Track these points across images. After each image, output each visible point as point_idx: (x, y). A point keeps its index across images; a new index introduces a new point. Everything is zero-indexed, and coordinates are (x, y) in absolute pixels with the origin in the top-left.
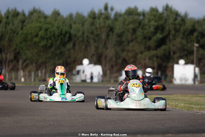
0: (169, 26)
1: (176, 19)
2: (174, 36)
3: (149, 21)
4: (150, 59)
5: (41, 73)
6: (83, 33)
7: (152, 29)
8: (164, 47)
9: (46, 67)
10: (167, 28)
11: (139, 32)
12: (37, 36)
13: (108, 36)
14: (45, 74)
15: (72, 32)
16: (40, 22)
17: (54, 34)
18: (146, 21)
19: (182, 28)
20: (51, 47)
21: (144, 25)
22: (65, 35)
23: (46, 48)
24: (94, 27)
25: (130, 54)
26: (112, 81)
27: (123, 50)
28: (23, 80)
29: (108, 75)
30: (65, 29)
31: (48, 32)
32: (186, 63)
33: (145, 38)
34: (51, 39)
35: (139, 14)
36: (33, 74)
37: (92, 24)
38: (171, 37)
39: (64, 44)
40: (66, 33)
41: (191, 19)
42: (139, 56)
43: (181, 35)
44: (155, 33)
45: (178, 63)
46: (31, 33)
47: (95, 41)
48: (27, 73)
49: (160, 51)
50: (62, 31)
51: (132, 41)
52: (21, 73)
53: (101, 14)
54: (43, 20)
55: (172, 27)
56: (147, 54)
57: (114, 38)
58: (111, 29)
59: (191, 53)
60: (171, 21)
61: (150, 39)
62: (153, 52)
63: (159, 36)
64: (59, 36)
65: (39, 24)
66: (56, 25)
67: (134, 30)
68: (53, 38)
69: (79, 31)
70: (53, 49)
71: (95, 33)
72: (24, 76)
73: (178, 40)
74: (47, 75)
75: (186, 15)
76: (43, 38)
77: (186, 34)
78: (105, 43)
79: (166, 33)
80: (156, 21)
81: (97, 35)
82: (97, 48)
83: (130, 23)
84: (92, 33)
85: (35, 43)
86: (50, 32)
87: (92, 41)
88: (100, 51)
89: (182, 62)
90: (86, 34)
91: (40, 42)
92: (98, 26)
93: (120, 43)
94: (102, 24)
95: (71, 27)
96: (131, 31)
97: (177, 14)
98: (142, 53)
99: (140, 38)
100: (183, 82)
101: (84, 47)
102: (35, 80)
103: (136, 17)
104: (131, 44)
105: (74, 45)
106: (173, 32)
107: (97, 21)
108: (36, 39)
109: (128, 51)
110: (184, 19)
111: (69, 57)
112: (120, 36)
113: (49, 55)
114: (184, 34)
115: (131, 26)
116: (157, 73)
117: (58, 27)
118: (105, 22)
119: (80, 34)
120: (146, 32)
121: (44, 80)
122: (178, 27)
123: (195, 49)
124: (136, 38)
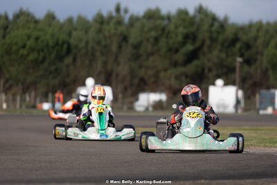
0: (203, 35)
1: (212, 25)
2: (210, 47)
3: (176, 27)
4: (177, 78)
5: (30, 96)
6: (87, 43)
7: (180, 38)
8: (196, 62)
9: (36, 89)
10: (200, 37)
11: (163, 43)
12: (24, 47)
13: (120, 47)
14: (35, 98)
15: (72, 41)
16: (29, 28)
17: (47, 46)
18: (172, 27)
19: (221, 37)
20: (43, 61)
21: (169, 32)
22: (62, 46)
23: (37, 63)
24: (101, 36)
25: (151, 72)
26: (125, 108)
27: (140, 67)
28: (5, 106)
29: (120, 100)
30: (63, 37)
31: (39, 41)
32: (226, 84)
33: (170, 50)
34: (43, 50)
35: (162, 18)
36: (18, 98)
37: (99, 31)
38: (205, 49)
39: (60, 58)
40: (64, 42)
41: (233, 25)
42: (162, 74)
43: (219, 47)
44: (184, 44)
45: (214, 84)
46: (16, 43)
47: (103, 54)
48: (10, 96)
49: (191, 68)
50: (58, 40)
51: (152, 54)
52: (3, 97)
53: (111, 18)
54: (32, 25)
55: (207, 35)
56: (173, 72)
57: (128, 51)
58: (125, 38)
59: (232, 70)
60: (206, 27)
61: (177, 51)
62: (181, 69)
63: (189, 47)
64: (53, 47)
65: (26, 31)
66: (50, 31)
68: (46, 50)
69: (80, 40)
70: (46, 65)
71: (103, 43)
72: (6, 101)
73: (215, 52)
74: (38, 100)
75: (226, 19)
76: (32, 50)
77: (226, 44)
78: (117, 57)
79: (198, 43)
80: (185, 27)
81: (106, 46)
82: (105, 63)
83: (150, 30)
84: (99, 43)
85: (22, 56)
86: (42, 42)
87: (98, 54)
88: (109, 67)
89: (220, 82)
90: (91, 44)
91: (28, 55)
92: (107, 34)
93: (137, 57)
94: (113, 31)
95: (70, 34)
96: (152, 40)
97: (214, 19)
98: (166, 70)
99: (164, 50)
100: (221, 110)
101: (87, 62)
102: (21, 106)
103: (159, 22)
104: (151, 58)
105: (75, 59)
106: (208, 42)
107: (106, 28)
108: (24, 52)
109: (147, 68)
110: (223, 25)
111: (68, 75)
112: (136, 47)
113: (41, 72)
114: (222, 44)
115: (153, 34)
117: (52, 36)
118: (116, 29)
119: (82, 44)
120: (171, 41)
121: (34, 107)
122: (215, 35)
123: (238, 65)
124: (159, 50)
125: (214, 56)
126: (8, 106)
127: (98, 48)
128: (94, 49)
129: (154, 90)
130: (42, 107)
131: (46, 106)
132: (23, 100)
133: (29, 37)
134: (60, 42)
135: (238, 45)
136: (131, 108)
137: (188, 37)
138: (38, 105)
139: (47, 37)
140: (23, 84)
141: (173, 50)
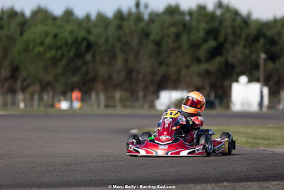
0: (226, 30)
1: (234, 20)
2: (234, 44)
3: (198, 22)
4: (200, 75)
5: (48, 95)
6: (107, 40)
7: (202, 34)
8: (218, 60)
9: (54, 90)
10: (223, 33)
11: (184, 39)
12: (42, 44)
13: (140, 44)
14: (54, 97)
15: (92, 38)
16: (47, 25)
17: (66, 44)
18: (194, 23)
19: (244, 33)
20: (61, 59)
21: (191, 28)
22: (81, 43)
23: (55, 61)
25: (173, 70)
26: (146, 106)
27: (161, 64)
28: (22, 105)
30: (82, 34)
31: (58, 38)
32: (250, 81)
33: (192, 46)
34: (60, 48)
36: (36, 97)
37: (120, 27)
38: (228, 46)
40: (84, 39)
41: (257, 21)
42: (184, 72)
43: (242, 43)
44: (205, 40)
45: (237, 81)
46: (34, 41)
47: (123, 51)
48: (28, 95)
49: (214, 65)
50: (76, 37)
51: (174, 50)
52: (20, 96)
54: (50, 22)
55: (230, 31)
56: (196, 68)
57: (150, 47)
58: (146, 34)
59: (256, 66)
60: (227, 23)
61: (198, 47)
62: (204, 67)
63: (212, 43)
64: (72, 45)
65: (44, 28)
66: (68, 28)
67: (178, 36)
68: (64, 47)
69: (100, 37)
70: (64, 62)
71: (124, 40)
72: (24, 100)
73: (239, 49)
74: (56, 99)
75: (249, 14)
76: (50, 47)
77: (250, 40)
78: (137, 54)
79: (221, 38)
80: (207, 23)
81: (127, 43)
82: (126, 60)
83: (173, 25)
84: (119, 39)
85: (39, 53)
86: (61, 39)
87: (118, 51)
89: (243, 79)
90: (111, 41)
92: (126, 29)
93: (158, 53)
94: (133, 28)
95: (89, 32)
96: (172, 36)
97: (236, 13)
98: (188, 67)
99: (186, 46)
100: (246, 108)
101: (107, 60)
102: (39, 106)
104: (173, 56)
105: (94, 57)
106: (231, 38)
107: (126, 24)
108: (41, 49)
110: (246, 21)
111: (87, 73)
112: (158, 44)
113: (59, 69)
114: (246, 40)
115: (173, 30)
116: (209, 96)
117: (71, 32)
118: (136, 25)
119: (102, 41)
120: (193, 37)
121: (52, 106)
122: (238, 31)
123: (262, 62)
124: (180, 47)
125: (236, 53)
126: (26, 105)
127: (118, 45)
128: (113, 46)
129: (175, 86)
130: (59, 107)
131: (64, 105)
132: (41, 99)
133: (47, 34)
134: (80, 39)
135: (262, 41)
136: (152, 106)
137: (212, 33)
138: (57, 104)
139: (66, 34)
140: (41, 83)
141: (195, 46)
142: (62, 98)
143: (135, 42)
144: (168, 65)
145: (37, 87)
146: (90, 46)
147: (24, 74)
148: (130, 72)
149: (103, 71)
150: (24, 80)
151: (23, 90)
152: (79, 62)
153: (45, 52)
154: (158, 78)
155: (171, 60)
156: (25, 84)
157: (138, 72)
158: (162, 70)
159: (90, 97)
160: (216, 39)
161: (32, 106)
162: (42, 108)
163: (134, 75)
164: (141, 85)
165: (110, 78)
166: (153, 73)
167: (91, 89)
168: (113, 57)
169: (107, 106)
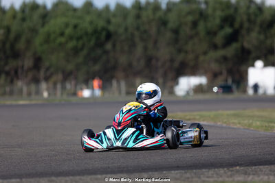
0: (241, 18)
1: (249, 8)
2: (249, 30)
3: (214, 10)
4: (217, 61)
5: (71, 84)
6: (126, 29)
7: (218, 21)
8: (235, 46)
9: (76, 78)
10: (238, 19)
11: (201, 27)
12: (62, 34)
13: (159, 32)
14: (76, 85)
15: (111, 28)
16: (67, 16)
17: (86, 34)
18: (210, 11)
19: (259, 20)
20: (82, 49)
21: (207, 16)
22: (101, 33)
23: (76, 51)
25: (191, 56)
27: (180, 51)
28: (45, 94)
30: (101, 24)
31: (78, 29)
32: (266, 65)
33: (209, 33)
36: (59, 86)
37: (138, 17)
38: (244, 32)
39: (100, 44)
40: (103, 29)
41: (271, 7)
42: (201, 58)
43: (257, 29)
44: (222, 27)
45: (253, 65)
46: (54, 32)
47: (142, 39)
48: (51, 84)
49: (231, 51)
50: (96, 27)
51: (191, 37)
52: (44, 85)
53: (148, 4)
54: (71, 13)
55: (245, 18)
57: (169, 35)
58: (164, 23)
60: (243, 10)
61: (215, 34)
62: (221, 53)
63: (228, 30)
64: (93, 35)
65: (64, 20)
66: (88, 18)
67: (195, 24)
68: (85, 37)
69: (119, 26)
70: (85, 52)
71: (142, 28)
72: (48, 89)
73: (254, 35)
74: (78, 87)
75: (263, 1)
76: (71, 38)
78: (156, 42)
79: (237, 25)
80: (222, 10)
81: (145, 32)
82: (146, 49)
84: (138, 29)
85: (61, 44)
86: (81, 30)
87: (137, 39)
89: (259, 64)
90: (130, 30)
92: (145, 19)
93: (176, 41)
94: (151, 17)
95: (109, 22)
96: (189, 24)
98: (205, 53)
99: (202, 34)
101: (126, 48)
102: (62, 94)
104: (190, 43)
105: (114, 46)
106: (246, 25)
107: (144, 13)
108: (62, 40)
110: (261, 8)
111: (108, 62)
112: (176, 32)
113: (80, 59)
114: (261, 26)
115: (190, 18)
116: (226, 81)
117: (91, 23)
118: (154, 14)
119: (121, 30)
120: (209, 25)
121: (75, 94)
122: (253, 17)
124: (197, 34)
125: (252, 39)
126: (49, 94)
127: (137, 33)
128: (132, 35)
129: (193, 72)
130: (82, 96)
131: (86, 93)
132: (64, 88)
133: (67, 25)
134: (99, 29)
136: (172, 92)
137: (228, 20)
138: (79, 93)
139: (86, 25)
140: (63, 72)
141: (211, 33)
142: (84, 86)
143: (154, 30)
144: (186, 52)
145: (60, 76)
146: (109, 36)
147: (47, 64)
148: (149, 60)
149: (123, 59)
150: (48, 69)
151: (47, 79)
152: (99, 51)
153: (67, 42)
154: (176, 64)
155: (189, 47)
156: (48, 74)
157: (157, 60)
158: (180, 57)
159: (111, 85)
160: (232, 25)
161: (55, 94)
162: (65, 97)
163: (154, 62)
164: (161, 71)
165: (130, 65)
166: (172, 61)
167: (112, 77)
168: (133, 45)
169: (128, 93)
